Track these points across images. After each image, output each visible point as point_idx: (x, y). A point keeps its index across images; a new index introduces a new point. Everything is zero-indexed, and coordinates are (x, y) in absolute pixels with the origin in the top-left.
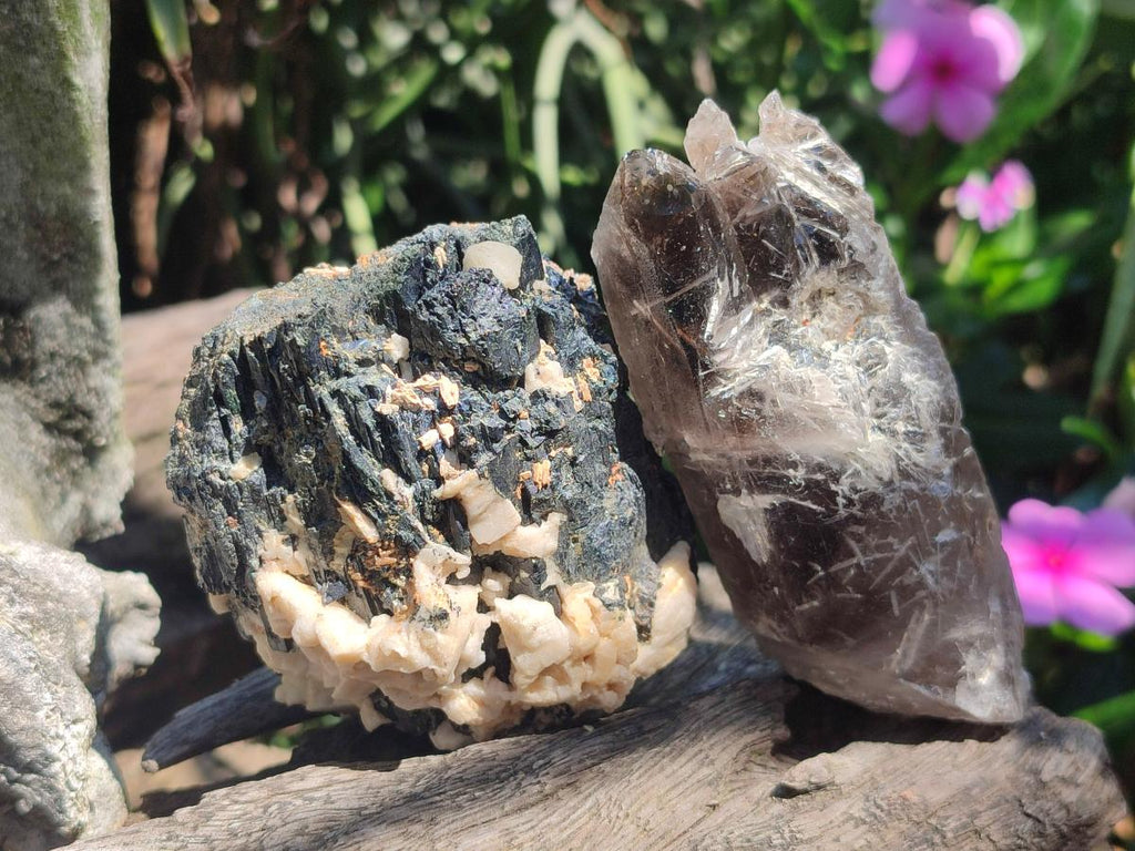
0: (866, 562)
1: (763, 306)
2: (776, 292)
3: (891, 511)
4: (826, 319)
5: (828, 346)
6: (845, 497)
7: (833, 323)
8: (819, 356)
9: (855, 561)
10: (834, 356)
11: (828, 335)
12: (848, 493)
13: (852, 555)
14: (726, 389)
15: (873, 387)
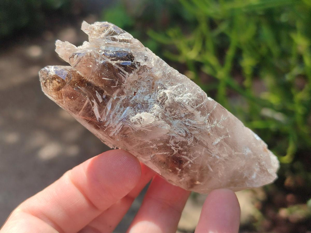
0: (193, 161)
1: (115, 98)
2: (118, 91)
3: (191, 144)
4: (143, 88)
5: (146, 98)
6: (174, 146)
7: (145, 89)
8: (144, 103)
9: (189, 162)
10: (150, 101)
11: (145, 94)
12: (174, 145)
13: (187, 161)
14: (115, 132)
15: (166, 108)
